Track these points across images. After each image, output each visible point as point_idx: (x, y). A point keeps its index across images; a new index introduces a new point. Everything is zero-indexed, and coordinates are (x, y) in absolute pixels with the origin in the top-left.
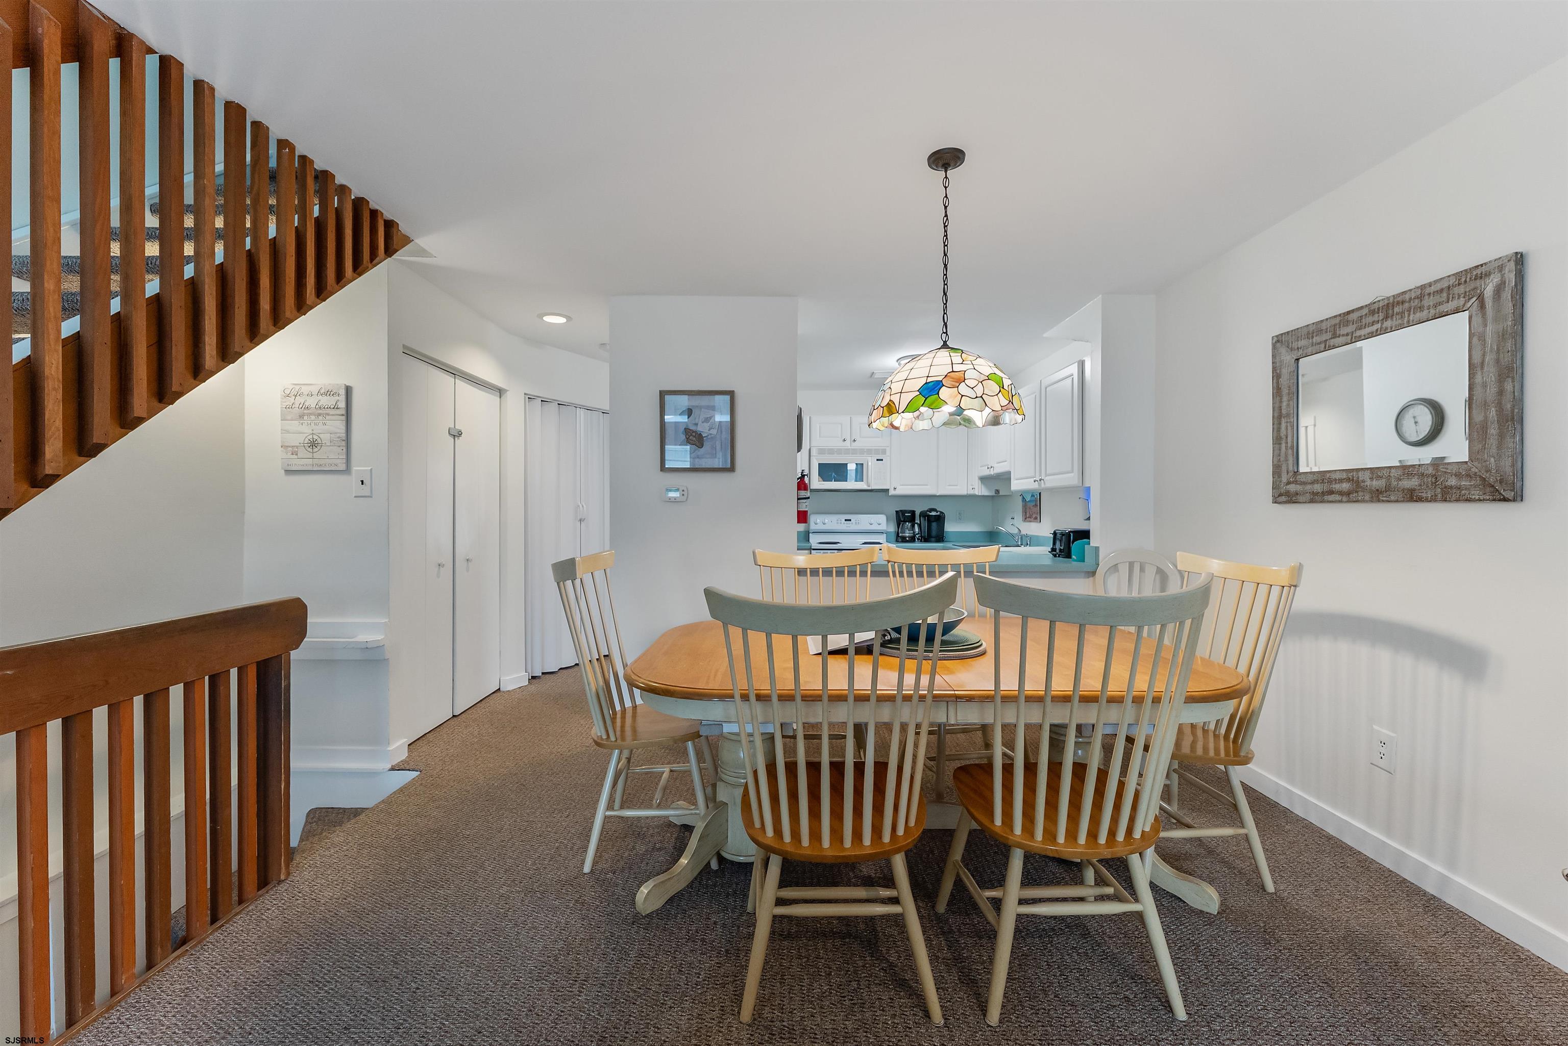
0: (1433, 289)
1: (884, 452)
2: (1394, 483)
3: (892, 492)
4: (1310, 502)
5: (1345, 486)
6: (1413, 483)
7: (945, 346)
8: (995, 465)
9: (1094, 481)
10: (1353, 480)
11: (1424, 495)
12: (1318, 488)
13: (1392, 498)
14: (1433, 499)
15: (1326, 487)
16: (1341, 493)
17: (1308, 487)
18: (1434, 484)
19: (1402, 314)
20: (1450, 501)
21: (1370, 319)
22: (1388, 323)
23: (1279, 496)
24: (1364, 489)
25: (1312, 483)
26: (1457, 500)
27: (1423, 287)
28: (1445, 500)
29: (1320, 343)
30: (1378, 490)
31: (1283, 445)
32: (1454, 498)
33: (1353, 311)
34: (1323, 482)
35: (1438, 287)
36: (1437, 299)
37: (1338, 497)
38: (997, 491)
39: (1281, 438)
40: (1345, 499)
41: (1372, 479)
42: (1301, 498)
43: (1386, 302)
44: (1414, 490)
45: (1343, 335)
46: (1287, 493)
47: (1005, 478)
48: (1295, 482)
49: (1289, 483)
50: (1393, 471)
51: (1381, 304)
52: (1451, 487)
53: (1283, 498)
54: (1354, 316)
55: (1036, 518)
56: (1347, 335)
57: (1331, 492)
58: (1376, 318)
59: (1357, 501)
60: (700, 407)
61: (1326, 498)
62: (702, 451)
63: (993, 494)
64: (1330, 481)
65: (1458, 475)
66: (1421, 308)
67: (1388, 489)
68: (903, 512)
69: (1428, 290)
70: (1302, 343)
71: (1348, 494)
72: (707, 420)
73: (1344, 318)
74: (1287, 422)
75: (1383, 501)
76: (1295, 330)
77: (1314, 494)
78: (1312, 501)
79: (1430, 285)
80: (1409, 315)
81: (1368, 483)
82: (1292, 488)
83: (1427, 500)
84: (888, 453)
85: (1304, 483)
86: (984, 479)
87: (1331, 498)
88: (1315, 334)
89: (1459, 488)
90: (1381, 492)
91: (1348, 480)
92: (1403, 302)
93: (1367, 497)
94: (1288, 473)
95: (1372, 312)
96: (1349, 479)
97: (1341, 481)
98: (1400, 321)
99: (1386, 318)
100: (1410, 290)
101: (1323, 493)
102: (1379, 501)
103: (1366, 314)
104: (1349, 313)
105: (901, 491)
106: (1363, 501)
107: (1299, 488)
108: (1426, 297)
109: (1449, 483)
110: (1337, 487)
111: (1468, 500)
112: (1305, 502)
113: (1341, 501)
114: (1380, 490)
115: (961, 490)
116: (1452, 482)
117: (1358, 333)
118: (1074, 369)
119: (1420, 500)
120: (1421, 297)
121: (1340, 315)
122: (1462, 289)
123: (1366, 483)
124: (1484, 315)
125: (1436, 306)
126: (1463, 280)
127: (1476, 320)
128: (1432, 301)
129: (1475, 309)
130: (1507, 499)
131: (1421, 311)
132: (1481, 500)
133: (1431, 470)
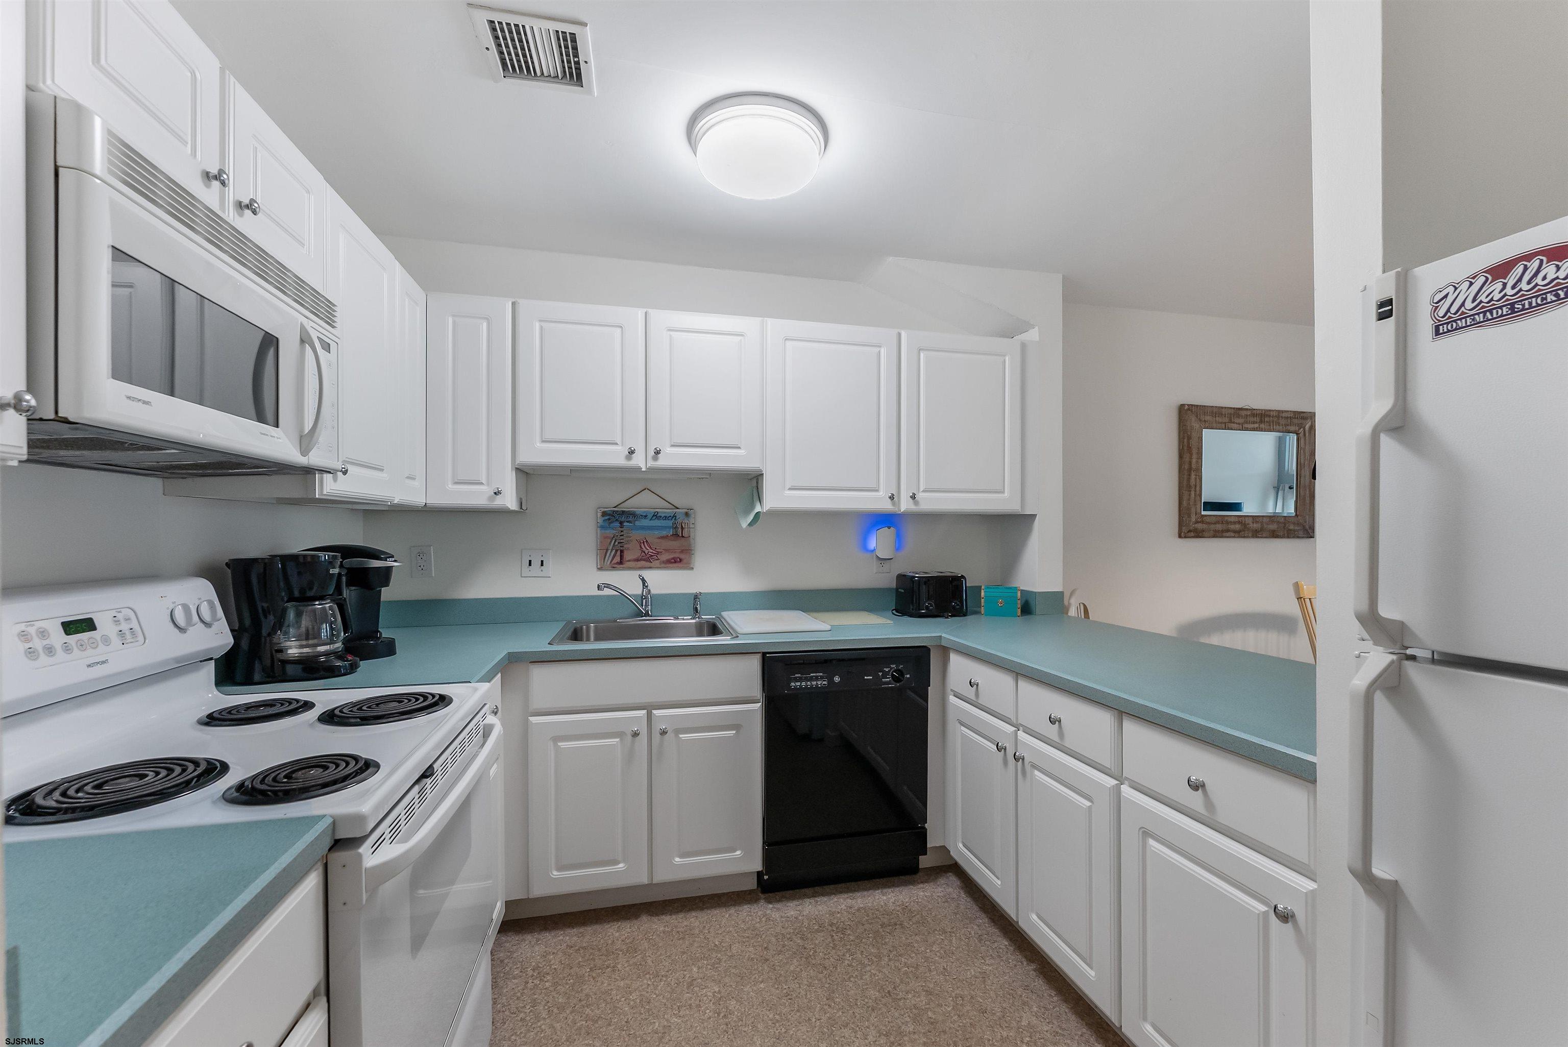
4: (1213, 537)
5: (1237, 527)
6: (1273, 527)
8: (667, 450)
10: (1242, 522)
11: (1279, 534)
12: (1219, 527)
14: (1283, 536)
15: (1224, 527)
16: (1235, 532)
17: (1212, 527)
18: (1283, 528)
20: (1290, 538)
21: (1252, 419)
22: (1262, 426)
23: (1188, 532)
25: (1215, 523)
26: (1294, 537)
27: (1279, 411)
28: (1288, 537)
29: (1221, 423)
30: (1256, 530)
31: (1193, 493)
32: (1292, 535)
33: (1242, 409)
34: (1222, 523)
35: (1286, 415)
37: (1232, 534)
39: (1190, 486)
40: (1236, 535)
41: (1253, 523)
42: (1206, 534)
43: (1261, 412)
44: (1275, 531)
45: (1236, 423)
46: (1194, 530)
48: (1202, 522)
49: (1197, 522)
50: (1264, 518)
52: (1291, 530)
53: (1192, 534)
55: (674, 561)
56: (1239, 424)
57: (1228, 531)
59: (1244, 537)
61: (1224, 534)
64: (1228, 523)
65: (1294, 523)
67: (1262, 529)
69: (1281, 414)
70: (1208, 418)
73: (1237, 411)
74: (1196, 475)
75: (1259, 537)
76: (1202, 406)
77: (1215, 531)
78: (1214, 536)
79: (1282, 412)
81: (1251, 525)
82: (1199, 526)
83: (1280, 537)
85: (1209, 523)
87: (1228, 534)
88: (1217, 415)
89: (1294, 531)
90: (1259, 532)
91: (1239, 522)
93: (1250, 535)
94: (1196, 514)
95: (1254, 415)
97: (1235, 523)
99: (1261, 422)
101: (1223, 531)
102: (1257, 537)
103: (1250, 415)
106: (1248, 537)
107: (1205, 526)
108: (1281, 418)
109: (1290, 528)
110: (1232, 527)
111: (1298, 537)
112: (1210, 537)
113: (1234, 537)
114: (1258, 530)
116: (1292, 527)
117: (1246, 426)
119: (1278, 536)
120: (1278, 417)
121: (1234, 408)
122: (1296, 421)
123: (1250, 526)
124: (1305, 440)
125: (1286, 425)
126: (1296, 417)
127: (1302, 441)
128: (1282, 422)
129: (1301, 435)
130: (1311, 537)
131: (1279, 425)
132: (1303, 537)
133: (1282, 520)
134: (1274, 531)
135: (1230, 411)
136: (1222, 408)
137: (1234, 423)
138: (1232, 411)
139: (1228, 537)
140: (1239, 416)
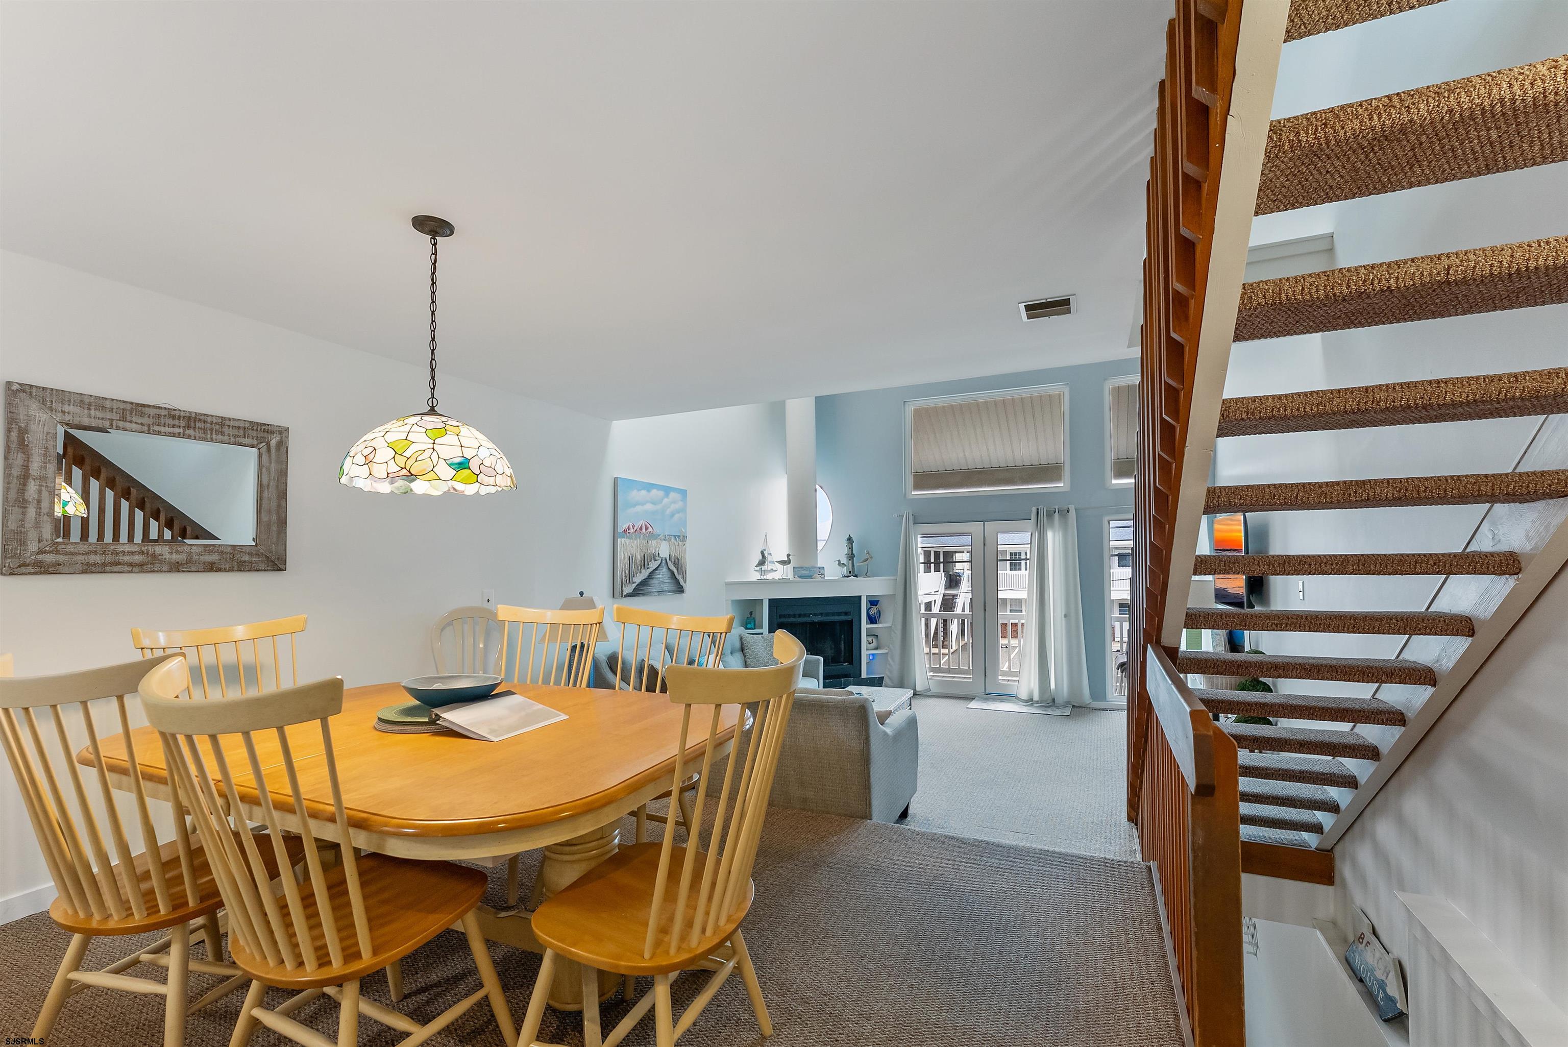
0: (232, 423)
2: (195, 557)
5: (138, 558)
6: (214, 557)
10: (147, 552)
11: (223, 567)
12: (94, 558)
13: (193, 569)
14: (231, 570)
16: (131, 565)
17: (80, 559)
18: (232, 559)
19: (204, 430)
20: (244, 571)
21: (171, 422)
22: (190, 432)
23: (17, 566)
24: (161, 562)
25: (87, 554)
26: (250, 570)
27: (223, 418)
28: (238, 571)
29: (103, 419)
30: (178, 563)
31: (30, 510)
32: (247, 568)
33: (149, 406)
34: (104, 553)
35: (237, 424)
36: (235, 432)
37: (126, 568)
39: (26, 501)
40: (136, 569)
41: (171, 553)
43: (188, 414)
44: (215, 563)
45: (136, 423)
48: (53, 551)
49: (38, 552)
50: (194, 547)
51: (182, 414)
52: (245, 562)
53: (27, 569)
54: (152, 412)
56: (142, 424)
57: (116, 564)
58: (176, 422)
59: (154, 571)
61: (108, 569)
64: (116, 553)
65: (250, 554)
66: (222, 433)
67: (189, 561)
69: (227, 423)
70: (70, 409)
71: (141, 565)
75: (183, 571)
76: (57, 390)
78: (83, 572)
79: (230, 420)
80: (211, 434)
81: (167, 556)
82: (44, 558)
83: (225, 570)
89: (251, 562)
92: (205, 422)
95: (174, 417)
96: (143, 552)
98: (203, 435)
99: (188, 427)
100: (212, 416)
101: (104, 565)
102: (179, 571)
103: (165, 416)
104: (143, 406)
107: (56, 558)
108: (229, 427)
109: (243, 559)
110: (127, 558)
111: (257, 570)
112: (74, 573)
113: (131, 572)
114: (180, 562)
116: (246, 558)
117: (157, 428)
119: (219, 570)
120: (222, 425)
121: (132, 403)
122: (254, 434)
123: (164, 557)
124: (270, 456)
125: (235, 436)
126: (255, 428)
127: (265, 458)
128: (231, 431)
129: (264, 450)
130: (281, 570)
131: (222, 435)
132: (265, 570)
133: (229, 549)
134: (212, 564)
135: (122, 406)
136: (106, 399)
137: (131, 422)
138: (128, 407)
139: (115, 572)
140: (142, 415)
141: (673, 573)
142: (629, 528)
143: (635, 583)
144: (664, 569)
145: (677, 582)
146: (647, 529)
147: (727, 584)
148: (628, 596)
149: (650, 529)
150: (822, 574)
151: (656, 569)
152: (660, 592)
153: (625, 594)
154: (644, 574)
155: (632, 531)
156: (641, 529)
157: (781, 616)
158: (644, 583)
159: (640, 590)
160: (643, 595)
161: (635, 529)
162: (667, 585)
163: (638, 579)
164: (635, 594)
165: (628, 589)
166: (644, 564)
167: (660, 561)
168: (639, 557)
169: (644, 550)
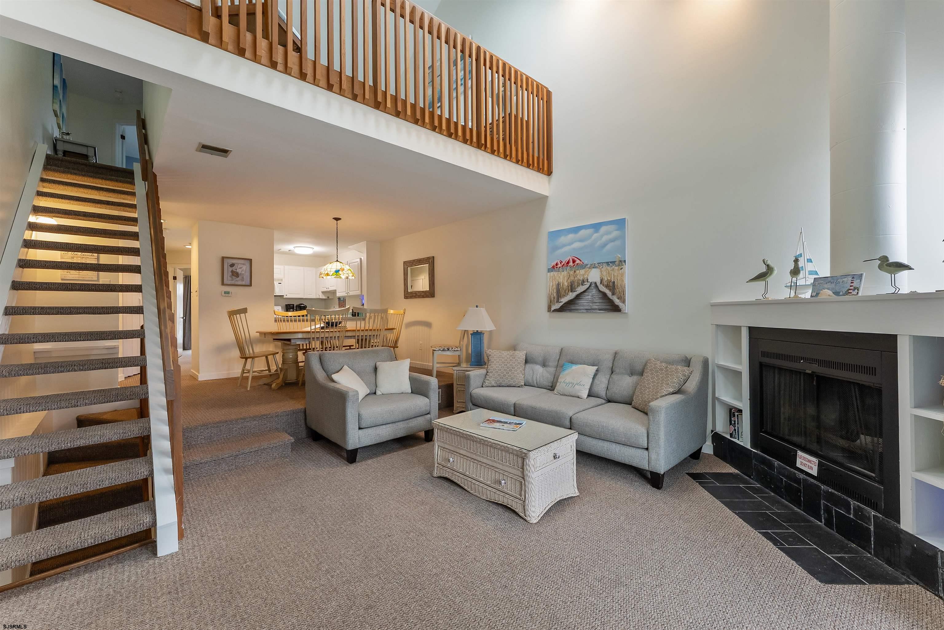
1: (282, 280)
3: (285, 297)
5: (415, 295)
6: (423, 294)
7: (337, 261)
8: (329, 287)
9: (365, 293)
10: (416, 293)
16: (414, 296)
17: (410, 295)
18: (425, 295)
19: (421, 262)
24: (417, 295)
28: (427, 297)
29: (411, 265)
31: (406, 285)
36: (425, 261)
38: (328, 297)
41: (420, 294)
46: (406, 296)
47: (334, 292)
49: (406, 294)
53: (406, 298)
55: (344, 306)
57: (413, 296)
60: (238, 264)
62: (238, 279)
63: (327, 298)
64: (412, 294)
65: (428, 293)
66: (423, 262)
68: (289, 305)
70: (408, 264)
72: (240, 268)
74: (406, 280)
79: (424, 258)
83: (425, 298)
84: (283, 281)
86: (323, 293)
88: (410, 263)
89: (428, 295)
92: (421, 260)
94: (406, 292)
97: (414, 294)
98: (421, 264)
99: (419, 262)
102: (419, 298)
105: (289, 296)
107: (408, 295)
111: (429, 297)
112: (409, 298)
113: (414, 298)
115: (313, 296)
118: (359, 260)
120: (423, 260)
122: (428, 260)
127: (430, 266)
130: (434, 297)
134: (423, 296)
137: (413, 264)
140: (414, 262)
141: (604, 295)
142: (557, 264)
143: (562, 302)
144: (594, 291)
145: (611, 302)
146: (574, 261)
147: (713, 305)
148: (556, 311)
149: (578, 261)
150: (855, 289)
151: (584, 292)
152: (589, 310)
153: (552, 309)
154: (571, 296)
155: (559, 265)
156: (568, 263)
157: (764, 354)
158: (571, 302)
159: (566, 308)
160: (571, 310)
161: (562, 264)
162: (598, 304)
163: (564, 300)
164: (561, 310)
165: (557, 306)
166: (572, 288)
167: (588, 286)
168: (566, 284)
169: (572, 278)
